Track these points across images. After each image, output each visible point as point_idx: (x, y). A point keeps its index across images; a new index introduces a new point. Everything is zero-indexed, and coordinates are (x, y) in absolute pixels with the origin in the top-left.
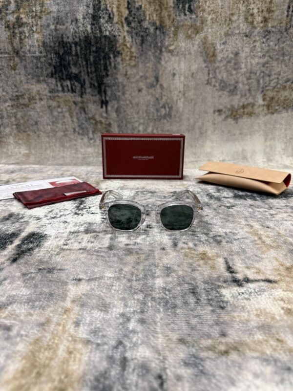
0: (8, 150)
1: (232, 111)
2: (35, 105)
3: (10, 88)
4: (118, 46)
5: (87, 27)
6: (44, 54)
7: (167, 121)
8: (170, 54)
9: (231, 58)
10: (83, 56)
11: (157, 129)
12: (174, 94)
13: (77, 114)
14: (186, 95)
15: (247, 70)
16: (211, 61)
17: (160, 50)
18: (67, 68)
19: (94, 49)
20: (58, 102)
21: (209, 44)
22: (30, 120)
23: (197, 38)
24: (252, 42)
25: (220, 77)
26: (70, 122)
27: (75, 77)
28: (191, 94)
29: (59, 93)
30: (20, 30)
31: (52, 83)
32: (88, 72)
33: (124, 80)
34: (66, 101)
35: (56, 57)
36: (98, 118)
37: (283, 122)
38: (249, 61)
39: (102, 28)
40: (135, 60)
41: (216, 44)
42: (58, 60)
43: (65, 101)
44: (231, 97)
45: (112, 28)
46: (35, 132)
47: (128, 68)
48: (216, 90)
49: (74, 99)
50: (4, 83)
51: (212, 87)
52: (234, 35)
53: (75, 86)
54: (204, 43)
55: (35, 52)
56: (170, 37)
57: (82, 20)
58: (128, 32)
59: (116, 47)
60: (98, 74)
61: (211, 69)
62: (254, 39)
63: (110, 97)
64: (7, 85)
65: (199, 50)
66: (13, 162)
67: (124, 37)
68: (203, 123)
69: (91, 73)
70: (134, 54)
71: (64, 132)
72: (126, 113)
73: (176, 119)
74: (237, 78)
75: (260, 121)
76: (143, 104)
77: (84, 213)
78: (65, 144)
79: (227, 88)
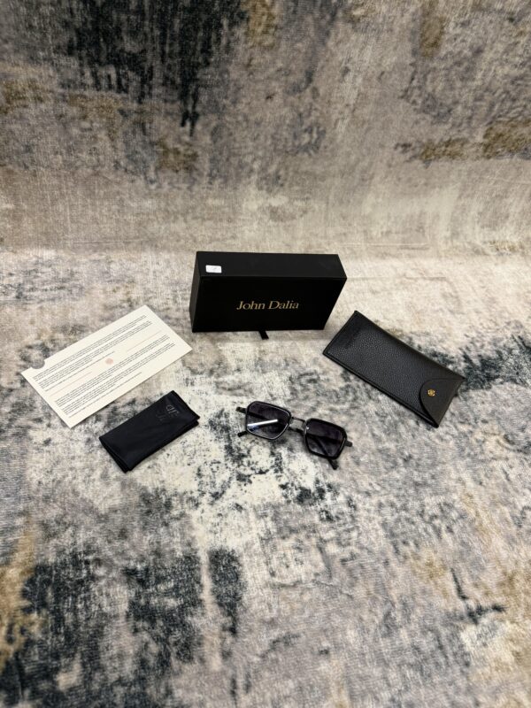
1: (428, 148)
2: (21, 110)
7: (310, 155)
8: (350, 26)
9: (465, 58)
10: (155, 16)
11: (287, 168)
12: (336, 108)
13: (125, 133)
14: (357, 112)
15: (484, 84)
16: (425, 55)
17: (332, 13)
18: (113, 39)
20: (83, 107)
21: (436, 18)
22: (12, 141)
24: (514, 34)
25: (430, 89)
26: (110, 149)
27: (129, 61)
28: (366, 112)
29: (85, 90)
31: (68, 67)
32: (163, 53)
33: (242, 75)
34: (103, 107)
35: (85, 9)
36: (170, 143)
37: (497, 172)
38: (493, 68)
40: (273, 35)
41: (449, 21)
42: (90, 19)
43: (100, 107)
44: (435, 126)
46: (26, 168)
47: (256, 50)
48: (415, 109)
49: (121, 106)
51: (408, 104)
52: (490, 12)
53: (128, 79)
54: (426, 14)
59: (239, 3)
60: (186, 60)
61: (419, 69)
62: (522, 29)
63: (204, 107)
65: (411, 26)
68: (371, 164)
69: (171, 55)
70: (275, 22)
71: (94, 168)
72: (232, 138)
73: (327, 154)
74: (460, 95)
75: (463, 167)
76: (270, 123)
77: (248, 472)
78: (96, 191)
79: (434, 111)
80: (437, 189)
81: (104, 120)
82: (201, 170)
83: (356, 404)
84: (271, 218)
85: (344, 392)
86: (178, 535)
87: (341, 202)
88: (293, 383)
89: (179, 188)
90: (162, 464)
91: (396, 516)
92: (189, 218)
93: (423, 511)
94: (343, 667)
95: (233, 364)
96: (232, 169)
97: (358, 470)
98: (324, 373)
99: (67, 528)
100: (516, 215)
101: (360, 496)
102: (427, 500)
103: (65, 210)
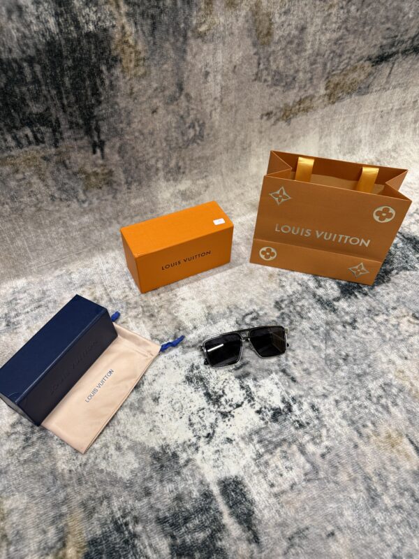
1: (286, 110)
4: (113, 47)
5: (47, 21)
7: (198, 144)
8: (199, 40)
9: (294, 37)
10: (49, 81)
11: (183, 159)
12: (207, 103)
13: (52, 173)
14: (224, 101)
15: (314, 51)
16: (263, 44)
17: (182, 34)
18: (21, 108)
19: (70, 63)
20: (13, 165)
21: (263, 14)
23: (243, 5)
24: (326, 8)
25: (274, 67)
26: (43, 188)
27: (39, 119)
28: (231, 99)
29: (11, 151)
32: (63, 106)
34: (29, 159)
36: (89, 169)
37: (343, 111)
38: (317, 38)
39: (80, 19)
40: (143, 65)
41: (274, 13)
43: (27, 160)
44: (286, 93)
45: (99, 15)
47: (134, 81)
48: (267, 86)
49: (42, 154)
51: (261, 83)
53: (42, 133)
54: (255, 13)
56: (200, 9)
57: (32, 8)
58: (128, 14)
59: (110, 51)
60: (82, 105)
61: (262, 56)
62: (330, 3)
63: (107, 135)
65: (246, 26)
67: (123, 27)
68: (246, 136)
69: (69, 106)
70: (142, 55)
71: (35, 206)
72: (135, 150)
73: (211, 139)
74: (298, 65)
75: (317, 116)
76: (160, 130)
77: (228, 409)
78: (43, 222)
79: (282, 82)
80: (302, 138)
81: (33, 168)
82: (119, 181)
83: (293, 327)
84: (183, 200)
85: (281, 319)
86: (190, 478)
87: (232, 171)
88: (240, 325)
89: (106, 200)
90: (160, 425)
91: (351, 406)
92: (120, 219)
93: (370, 395)
94: (349, 543)
95: (190, 325)
96: (142, 173)
97: (311, 379)
98: (261, 309)
99: (102, 501)
100: (367, 138)
101: (319, 400)
102: (370, 386)
103: (23, 244)
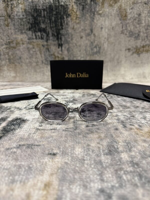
0: (3, 74)
1: (137, 49)
2: (19, 47)
3: (5, 37)
4: (69, 11)
6: (25, 17)
7: (98, 55)
8: (99, 16)
9: (136, 17)
10: (48, 17)
12: (102, 39)
13: (44, 52)
14: (109, 40)
15: (146, 24)
16: (124, 20)
17: (93, 13)
18: (39, 25)
19: (55, 13)
20: (33, 45)
21: (123, 9)
22: (17, 56)
23: (115, 6)
24: (149, 8)
25: (129, 29)
26: (40, 57)
27: (43, 30)
28: (112, 39)
29: (33, 40)
30: (11, 2)
31: (29, 34)
32: (51, 27)
33: (72, 31)
35: (32, 18)
36: (56, 54)
38: (147, 19)
40: (78, 20)
41: (127, 9)
43: (37, 45)
44: (136, 41)
47: (75, 24)
48: (127, 37)
49: (42, 43)
50: (2, 34)
51: (124, 35)
52: (138, 4)
53: (43, 36)
54: (120, 9)
55: (20, 16)
56: (99, 6)
58: (75, 2)
59: (68, 12)
60: (57, 28)
61: (124, 24)
63: (64, 42)
64: (3, 35)
65: (117, 13)
66: (7, 81)
67: (73, 6)
68: (119, 57)
69: (53, 27)
70: (78, 16)
71: (36, 63)
72: (73, 51)
73: (103, 54)
74: (140, 29)
76: (83, 46)
79: (133, 36)
87: (112, 70)
